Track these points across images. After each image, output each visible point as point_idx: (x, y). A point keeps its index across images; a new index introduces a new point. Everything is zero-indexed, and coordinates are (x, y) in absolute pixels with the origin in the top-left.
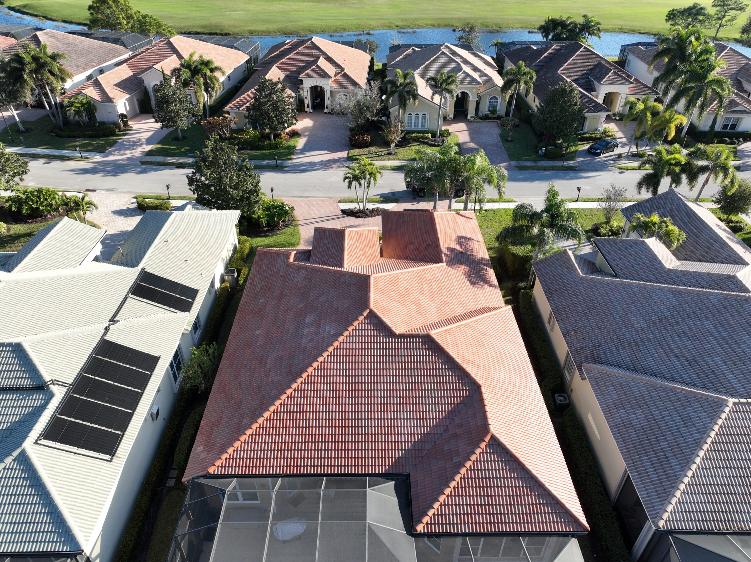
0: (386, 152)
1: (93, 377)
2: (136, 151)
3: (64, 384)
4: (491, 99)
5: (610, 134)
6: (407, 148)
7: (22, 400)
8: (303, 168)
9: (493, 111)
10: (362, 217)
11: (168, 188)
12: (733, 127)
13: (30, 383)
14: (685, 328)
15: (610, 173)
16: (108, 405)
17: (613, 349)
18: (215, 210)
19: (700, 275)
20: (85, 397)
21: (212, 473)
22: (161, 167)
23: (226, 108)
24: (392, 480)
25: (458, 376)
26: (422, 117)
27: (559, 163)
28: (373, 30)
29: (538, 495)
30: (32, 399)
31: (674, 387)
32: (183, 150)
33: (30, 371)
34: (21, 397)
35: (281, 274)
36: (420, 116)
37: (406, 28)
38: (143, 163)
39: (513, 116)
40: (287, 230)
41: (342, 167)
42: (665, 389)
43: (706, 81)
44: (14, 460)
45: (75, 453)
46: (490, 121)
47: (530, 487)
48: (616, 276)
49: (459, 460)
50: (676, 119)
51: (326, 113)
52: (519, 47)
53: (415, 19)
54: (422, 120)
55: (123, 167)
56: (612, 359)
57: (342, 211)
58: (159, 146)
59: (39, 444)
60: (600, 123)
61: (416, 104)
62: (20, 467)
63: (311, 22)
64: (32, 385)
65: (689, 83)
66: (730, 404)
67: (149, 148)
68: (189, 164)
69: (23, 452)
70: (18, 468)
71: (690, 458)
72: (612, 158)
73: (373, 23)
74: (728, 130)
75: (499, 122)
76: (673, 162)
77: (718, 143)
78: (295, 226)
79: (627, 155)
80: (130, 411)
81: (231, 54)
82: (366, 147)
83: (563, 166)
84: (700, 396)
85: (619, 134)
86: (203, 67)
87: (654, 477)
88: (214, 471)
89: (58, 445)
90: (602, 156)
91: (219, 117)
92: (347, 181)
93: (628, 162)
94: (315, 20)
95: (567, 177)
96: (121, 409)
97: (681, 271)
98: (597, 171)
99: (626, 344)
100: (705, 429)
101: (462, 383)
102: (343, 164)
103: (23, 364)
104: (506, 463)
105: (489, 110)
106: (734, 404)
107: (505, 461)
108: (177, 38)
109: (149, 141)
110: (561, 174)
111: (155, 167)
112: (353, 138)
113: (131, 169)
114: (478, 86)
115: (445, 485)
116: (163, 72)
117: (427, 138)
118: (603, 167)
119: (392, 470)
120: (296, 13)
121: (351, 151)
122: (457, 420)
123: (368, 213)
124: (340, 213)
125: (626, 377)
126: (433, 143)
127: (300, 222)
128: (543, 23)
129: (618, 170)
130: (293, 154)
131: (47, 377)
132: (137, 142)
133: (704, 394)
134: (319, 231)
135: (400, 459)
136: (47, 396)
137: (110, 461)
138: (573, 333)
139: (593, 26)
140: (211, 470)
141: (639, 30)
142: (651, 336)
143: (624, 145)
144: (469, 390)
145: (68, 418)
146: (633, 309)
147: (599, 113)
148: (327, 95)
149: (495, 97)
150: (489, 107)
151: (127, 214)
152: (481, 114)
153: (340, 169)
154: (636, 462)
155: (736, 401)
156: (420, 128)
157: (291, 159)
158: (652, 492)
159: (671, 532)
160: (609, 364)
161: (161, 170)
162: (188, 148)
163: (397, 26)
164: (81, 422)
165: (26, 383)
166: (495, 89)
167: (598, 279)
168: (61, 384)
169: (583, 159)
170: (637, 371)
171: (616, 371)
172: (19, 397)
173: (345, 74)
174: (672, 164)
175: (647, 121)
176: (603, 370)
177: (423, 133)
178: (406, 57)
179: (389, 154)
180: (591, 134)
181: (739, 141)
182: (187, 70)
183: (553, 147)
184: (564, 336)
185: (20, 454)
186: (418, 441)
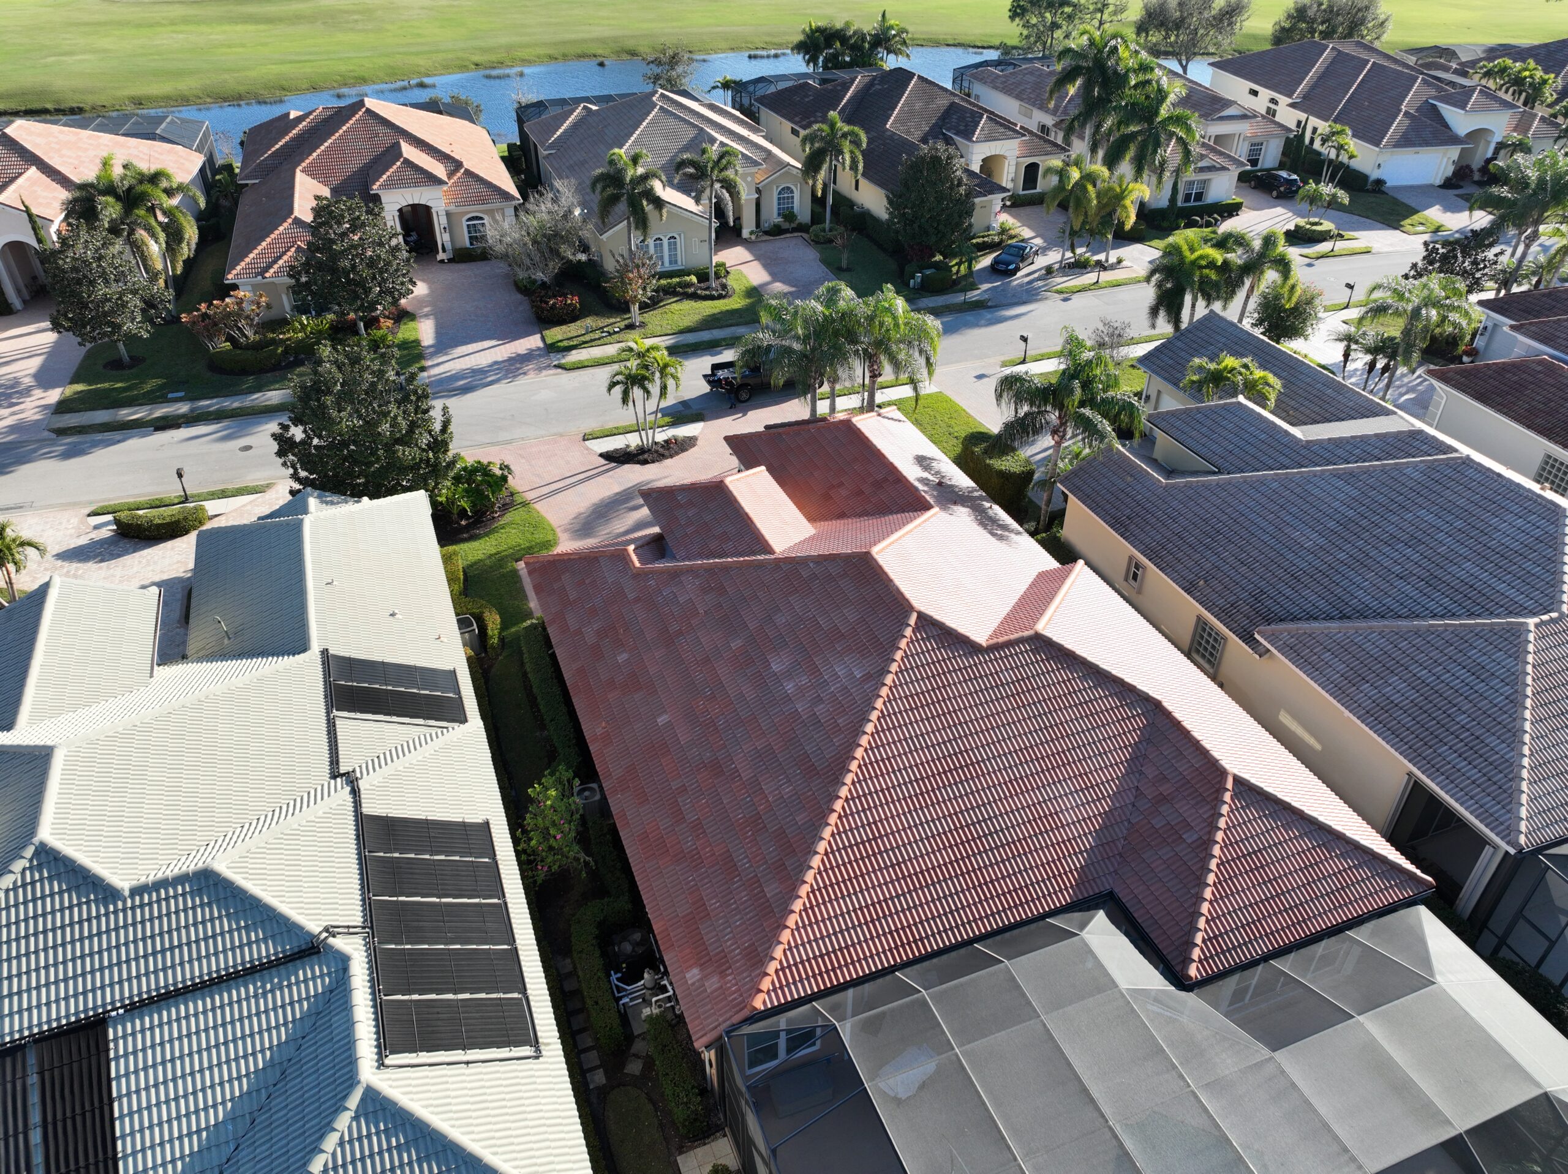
0: (622, 324)
1: (395, 899)
2: (22, 407)
3: (351, 930)
4: (780, 193)
5: (1013, 232)
6: (660, 310)
7: (272, 991)
8: (462, 383)
9: (789, 215)
10: (653, 462)
11: (180, 476)
12: (1199, 196)
13: (275, 948)
14: (1391, 529)
15: (1047, 302)
16: (459, 947)
17: (1288, 592)
18: (365, 499)
19: (1364, 439)
20: (407, 944)
21: (763, 1008)
22: (117, 435)
23: (230, 278)
24: (1097, 907)
25: (1116, 694)
26: (670, 244)
27: (960, 298)
28: (428, 76)
29: (1342, 854)
30: (298, 983)
31: (1432, 626)
32: (148, 387)
33: (262, 922)
34: (268, 986)
35: (631, 596)
36: (665, 242)
37: (499, 68)
38: (61, 432)
39: (831, 222)
40: (509, 517)
41: (545, 368)
42: (1417, 633)
43: (1159, 119)
44: (356, 1118)
45: (467, 1063)
46: (788, 235)
47: (1324, 844)
48: (1220, 472)
49: (1195, 837)
50: (1131, 192)
51: (442, 261)
52: (782, 85)
53: (509, 48)
54: (670, 250)
55: (14, 449)
56: (1295, 610)
57: (601, 455)
58: (80, 387)
59: (388, 1067)
60: (993, 215)
61: (664, 218)
62: (377, 1127)
63: (275, 69)
64: (283, 952)
65: (1127, 125)
66: (1532, 628)
67: (54, 396)
68: (183, 416)
69: (372, 1095)
70: (373, 1130)
71: (1514, 727)
72: (1036, 275)
73: (422, 62)
74: (1192, 204)
75: (805, 235)
76: (1204, 263)
77: (1187, 226)
78: (525, 504)
79: (1060, 268)
80: (506, 947)
81: (161, 154)
82: (574, 319)
83: (965, 302)
84: (1479, 629)
85: (1027, 233)
86: (147, 188)
87: (1474, 774)
88: (764, 1002)
89: (424, 1057)
90: (1019, 274)
91: (223, 300)
92: (618, 390)
93: (1065, 279)
94: (283, 62)
95: (983, 322)
96: (487, 947)
97: (1330, 439)
98: (1024, 303)
99: (1306, 579)
100: (1513, 677)
101: (1127, 704)
102: (545, 361)
103: (236, 913)
104: (1273, 815)
105: (779, 214)
106: (1537, 626)
107: (1270, 814)
108: (20, 127)
109: (44, 379)
110: (969, 317)
111: (99, 437)
112: (544, 305)
113: (35, 451)
114: (754, 170)
115: (1198, 885)
116: (28, 211)
117: (690, 285)
118: (1029, 295)
119: (1082, 893)
120: (229, 50)
121: (547, 333)
122: (1150, 772)
123: (661, 450)
124: (602, 461)
125: (1344, 631)
126: (708, 293)
127: (530, 496)
128: (801, 37)
129: (1057, 295)
130: (420, 356)
131: (314, 926)
132: (12, 387)
133: (1484, 624)
134: (654, 495)
135: (1086, 869)
136: (333, 964)
137: (537, 1058)
138: (1202, 582)
139: (895, 36)
140: (759, 1003)
141: (944, 40)
142: (1342, 556)
143: (1043, 251)
144: (1143, 714)
145: (406, 997)
146: (1288, 518)
147: (990, 197)
148: (440, 222)
149: (788, 188)
150: (779, 209)
151: (100, 554)
152: (766, 225)
153: (544, 373)
154: (1432, 759)
155: (1536, 620)
156: (667, 267)
157: (423, 369)
158: (1483, 798)
159: (1540, 850)
160: (1295, 619)
161: (119, 442)
162: (160, 381)
163: (477, 65)
164: (433, 996)
165: (265, 951)
166: (786, 172)
167: (1198, 482)
168: (346, 930)
169: (990, 285)
170: (1349, 618)
171: (1315, 625)
172: (263, 987)
173: (468, 173)
174: (1201, 267)
175: (1089, 201)
176: (1298, 629)
177: (679, 276)
178: (575, 126)
179: (631, 327)
180: (983, 237)
181: (1216, 220)
182: (110, 199)
183: (933, 270)
184: (1188, 591)
185: (363, 1100)
186: (1101, 829)
